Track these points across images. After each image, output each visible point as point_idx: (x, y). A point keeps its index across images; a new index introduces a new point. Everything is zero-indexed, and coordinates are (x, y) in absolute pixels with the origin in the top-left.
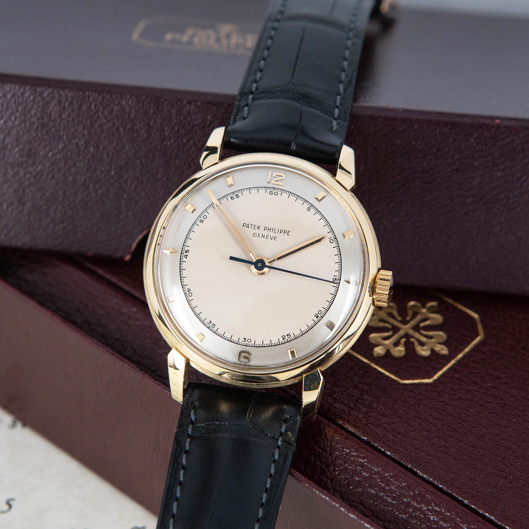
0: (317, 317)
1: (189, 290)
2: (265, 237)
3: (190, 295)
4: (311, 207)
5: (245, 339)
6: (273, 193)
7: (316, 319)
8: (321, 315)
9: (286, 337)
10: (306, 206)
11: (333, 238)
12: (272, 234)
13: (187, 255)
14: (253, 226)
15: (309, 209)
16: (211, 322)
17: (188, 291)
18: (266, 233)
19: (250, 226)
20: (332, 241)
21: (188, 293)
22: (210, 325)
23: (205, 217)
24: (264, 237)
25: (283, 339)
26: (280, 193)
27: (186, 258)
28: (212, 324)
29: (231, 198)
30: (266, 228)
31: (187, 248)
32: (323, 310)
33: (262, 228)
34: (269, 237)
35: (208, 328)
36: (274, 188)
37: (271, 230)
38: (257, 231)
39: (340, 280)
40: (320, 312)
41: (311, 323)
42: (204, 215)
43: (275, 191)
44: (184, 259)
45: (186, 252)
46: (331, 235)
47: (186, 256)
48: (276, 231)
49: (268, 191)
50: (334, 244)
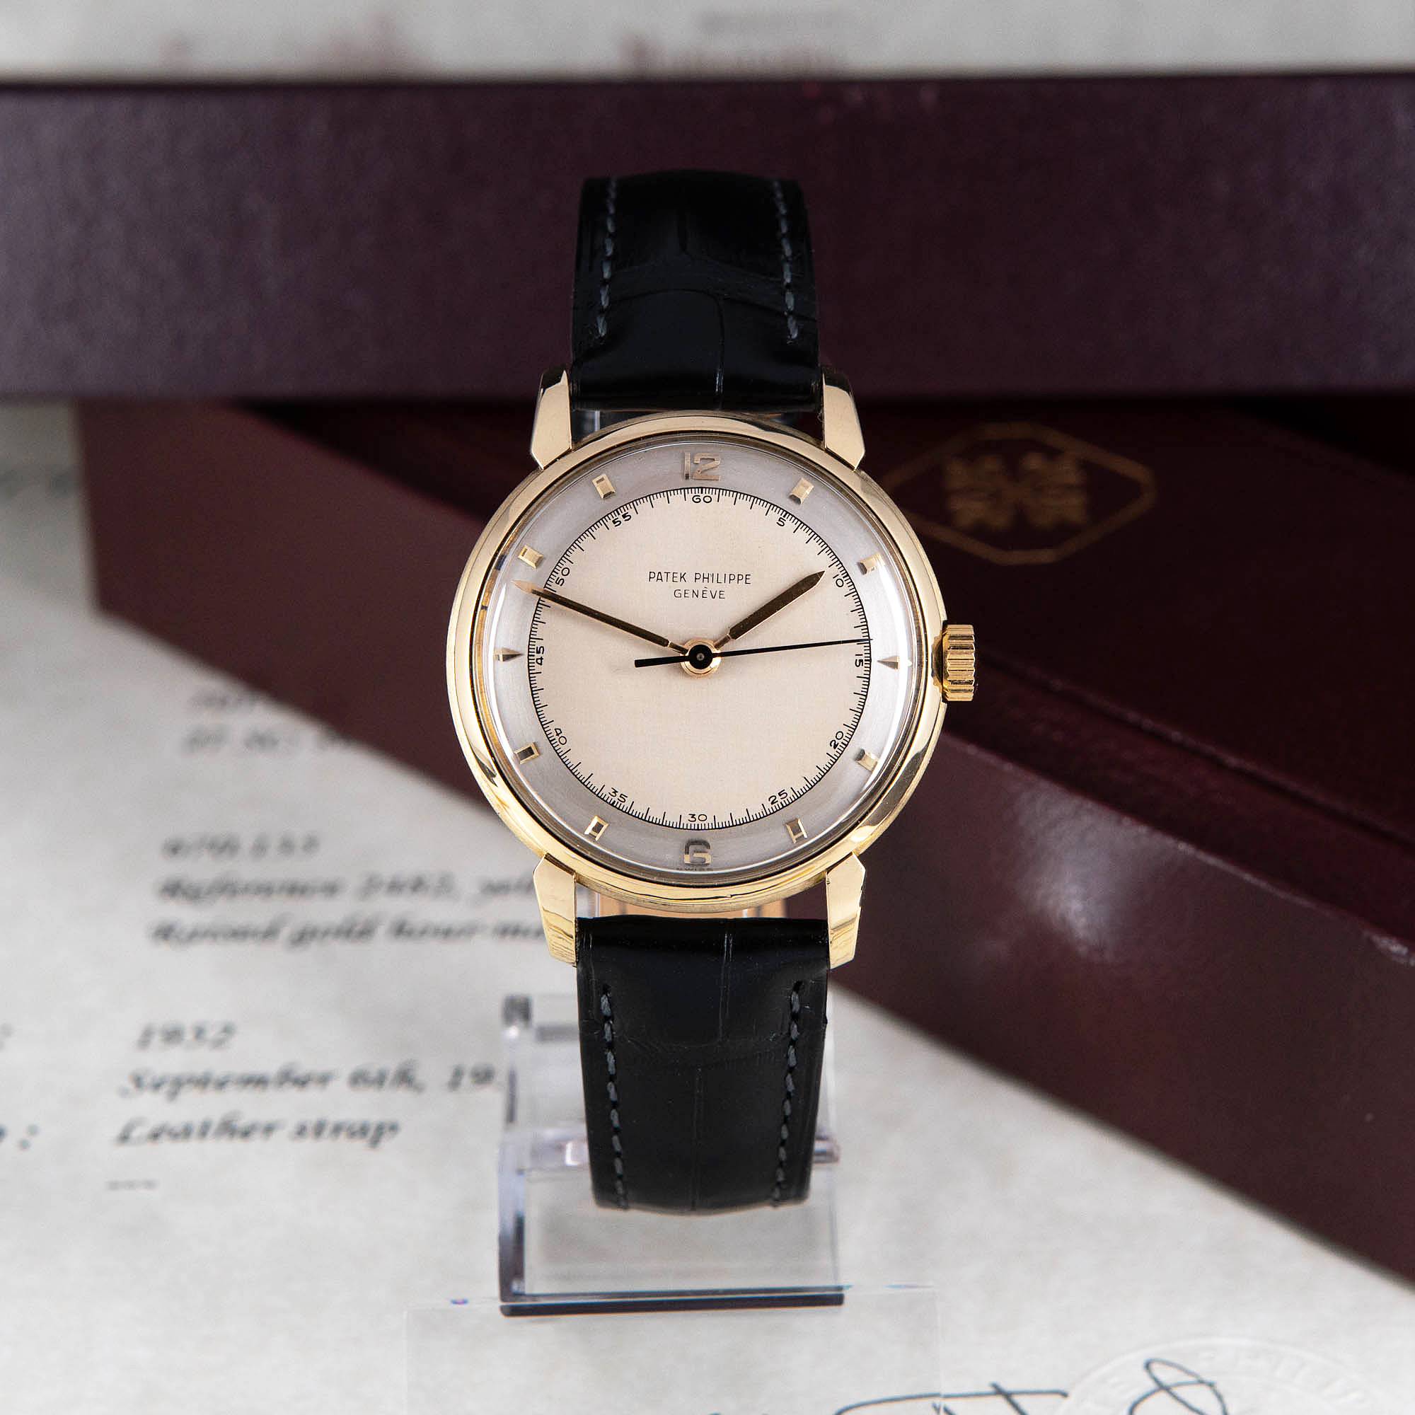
0: (835, 746)
1: (558, 731)
2: (700, 595)
3: (563, 740)
4: (784, 516)
5: (693, 816)
6: (702, 498)
7: (833, 752)
8: (842, 740)
9: (778, 798)
10: (775, 515)
11: (841, 577)
12: (713, 587)
13: (541, 659)
14: (670, 576)
15: (781, 522)
16: (615, 792)
17: (558, 735)
18: (700, 585)
19: (664, 576)
20: (840, 583)
21: (557, 738)
22: (614, 799)
23: (565, 572)
24: (697, 596)
25: (772, 803)
26: (715, 497)
27: (541, 664)
28: (618, 794)
29: (614, 522)
30: (698, 576)
31: (538, 644)
32: (845, 730)
33: (690, 577)
34: (708, 595)
35: (612, 805)
36: (702, 488)
37: (710, 578)
38: (682, 585)
39: (870, 660)
40: (839, 735)
41: (824, 762)
42: (563, 567)
43: (704, 495)
44: (537, 668)
45: (538, 652)
46: (835, 570)
47: (539, 661)
48: (721, 579)
49: (689, 496)
50: (846, 589)
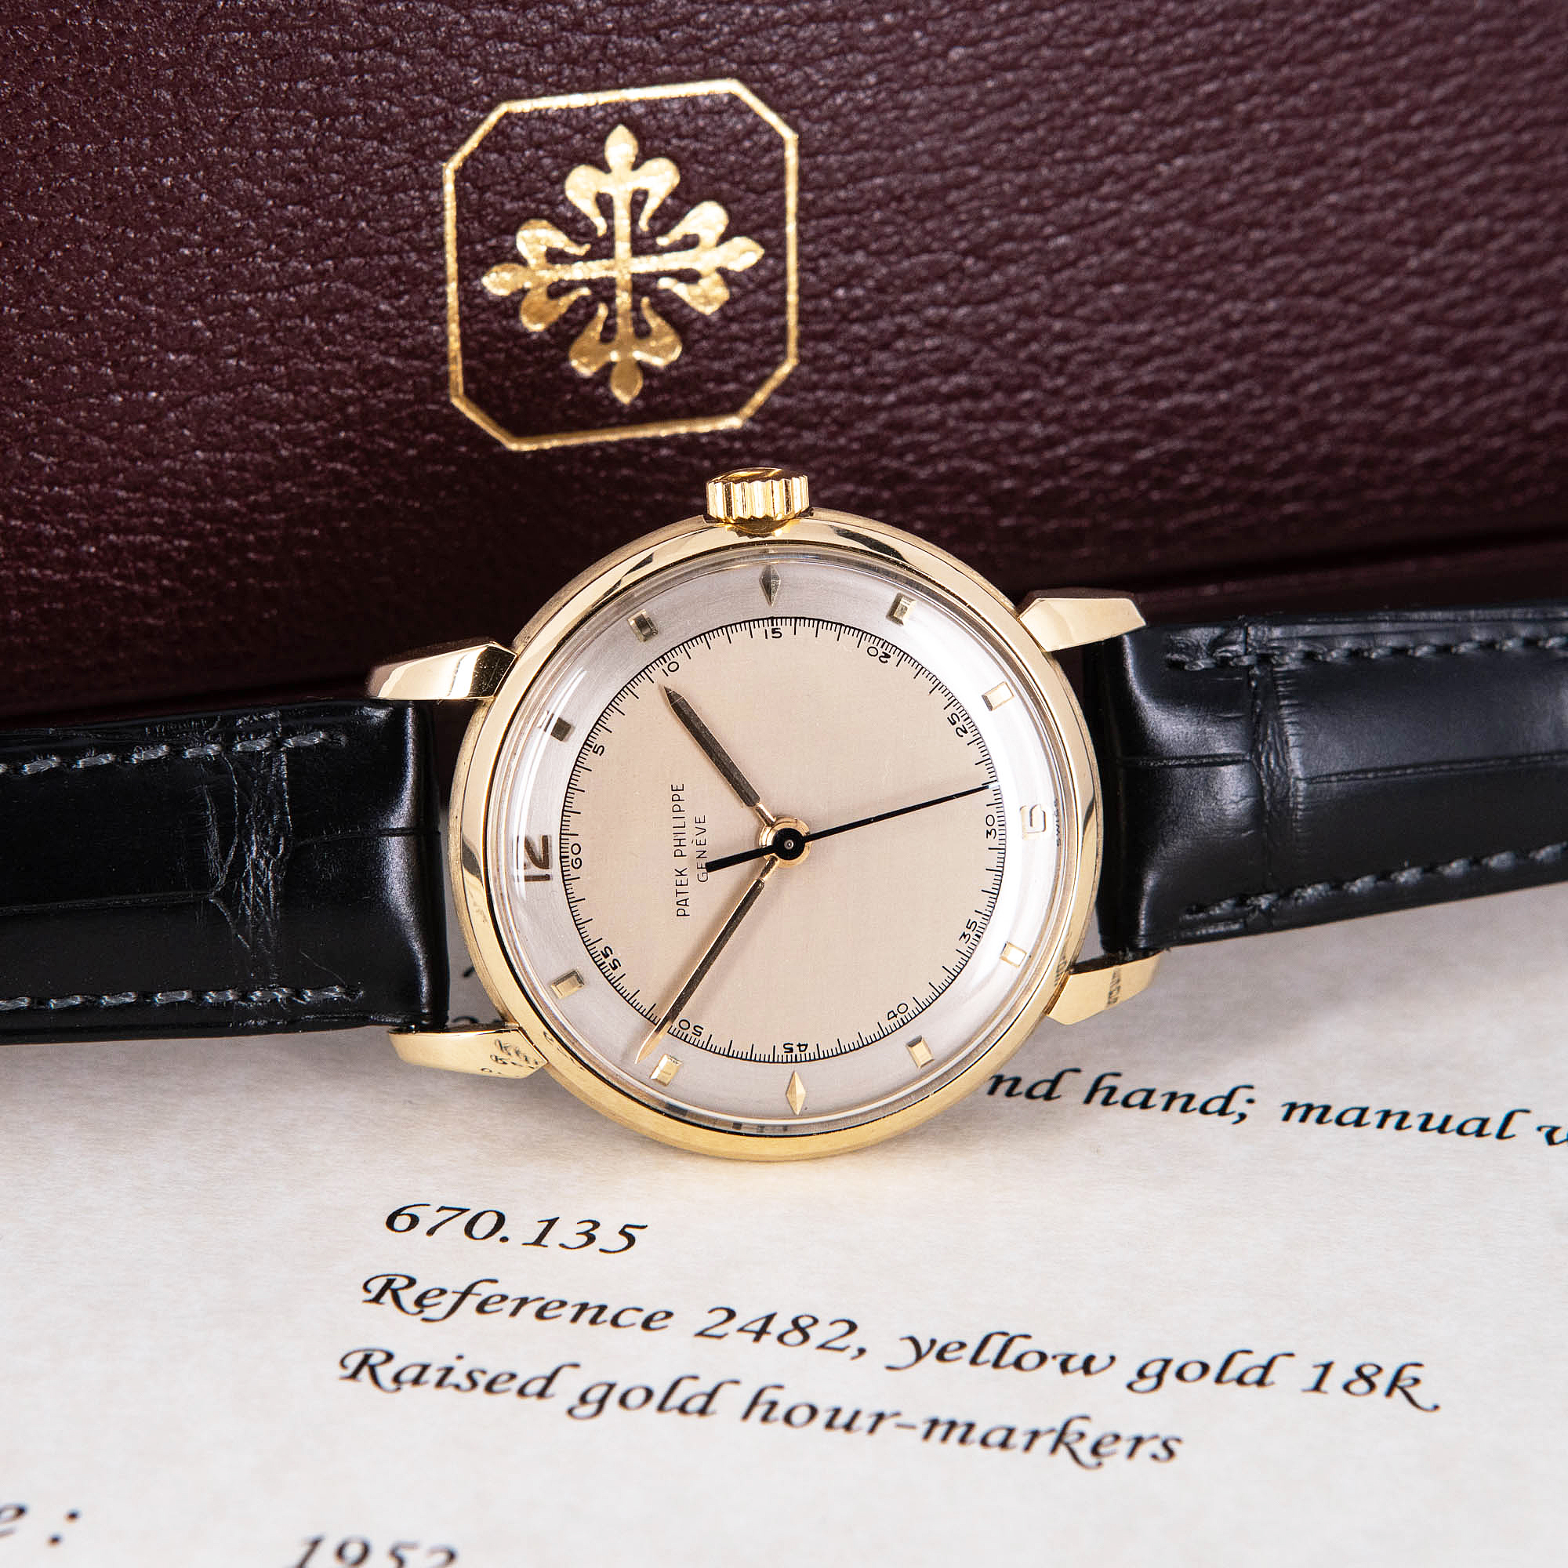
0: (887, 656)
1: (892, 1015)
2: (703, 848)
3: (902, 1008)
4: (590, 746)
5: (989, 833)
6: (574, 857)
7: (894, 659)
8: (878, 648)
9: (959, 724)
11: (665, 666)
12: (690, 832)
13: (800, 1046)
14: (680, 889)
15: (599, 750)
16: (964, 935)
17: (895, 1016)
18: (690, 850)
19: (681, 897)
20: (673, 667)
21: (899, 1015)
22: (973, 935)
23: (685, 1025)
24: (704, 852)
25: (965, 732)
26: (572, 840)
27: (807, 1046)
28: (967, 931)
29: (615, 968)
30: (678, 853)
31: (781, 1051)
32: (865, 644)
33: (680, 864)
34: (700, 838)
35: (981, 937)
36: (562, 857)
37: (679, 837)
38: (692, 873)
39: (772, 618)
40: (873, 652)
41: (908, 669)
42: (679, 1028)
43: (570, 854)
44: (812, 1050)
45: (791, 1050)
46: (657, 673)
47: (803, 1048)
48: (680, 823)
49: (573, 873)
50: (680, 658)
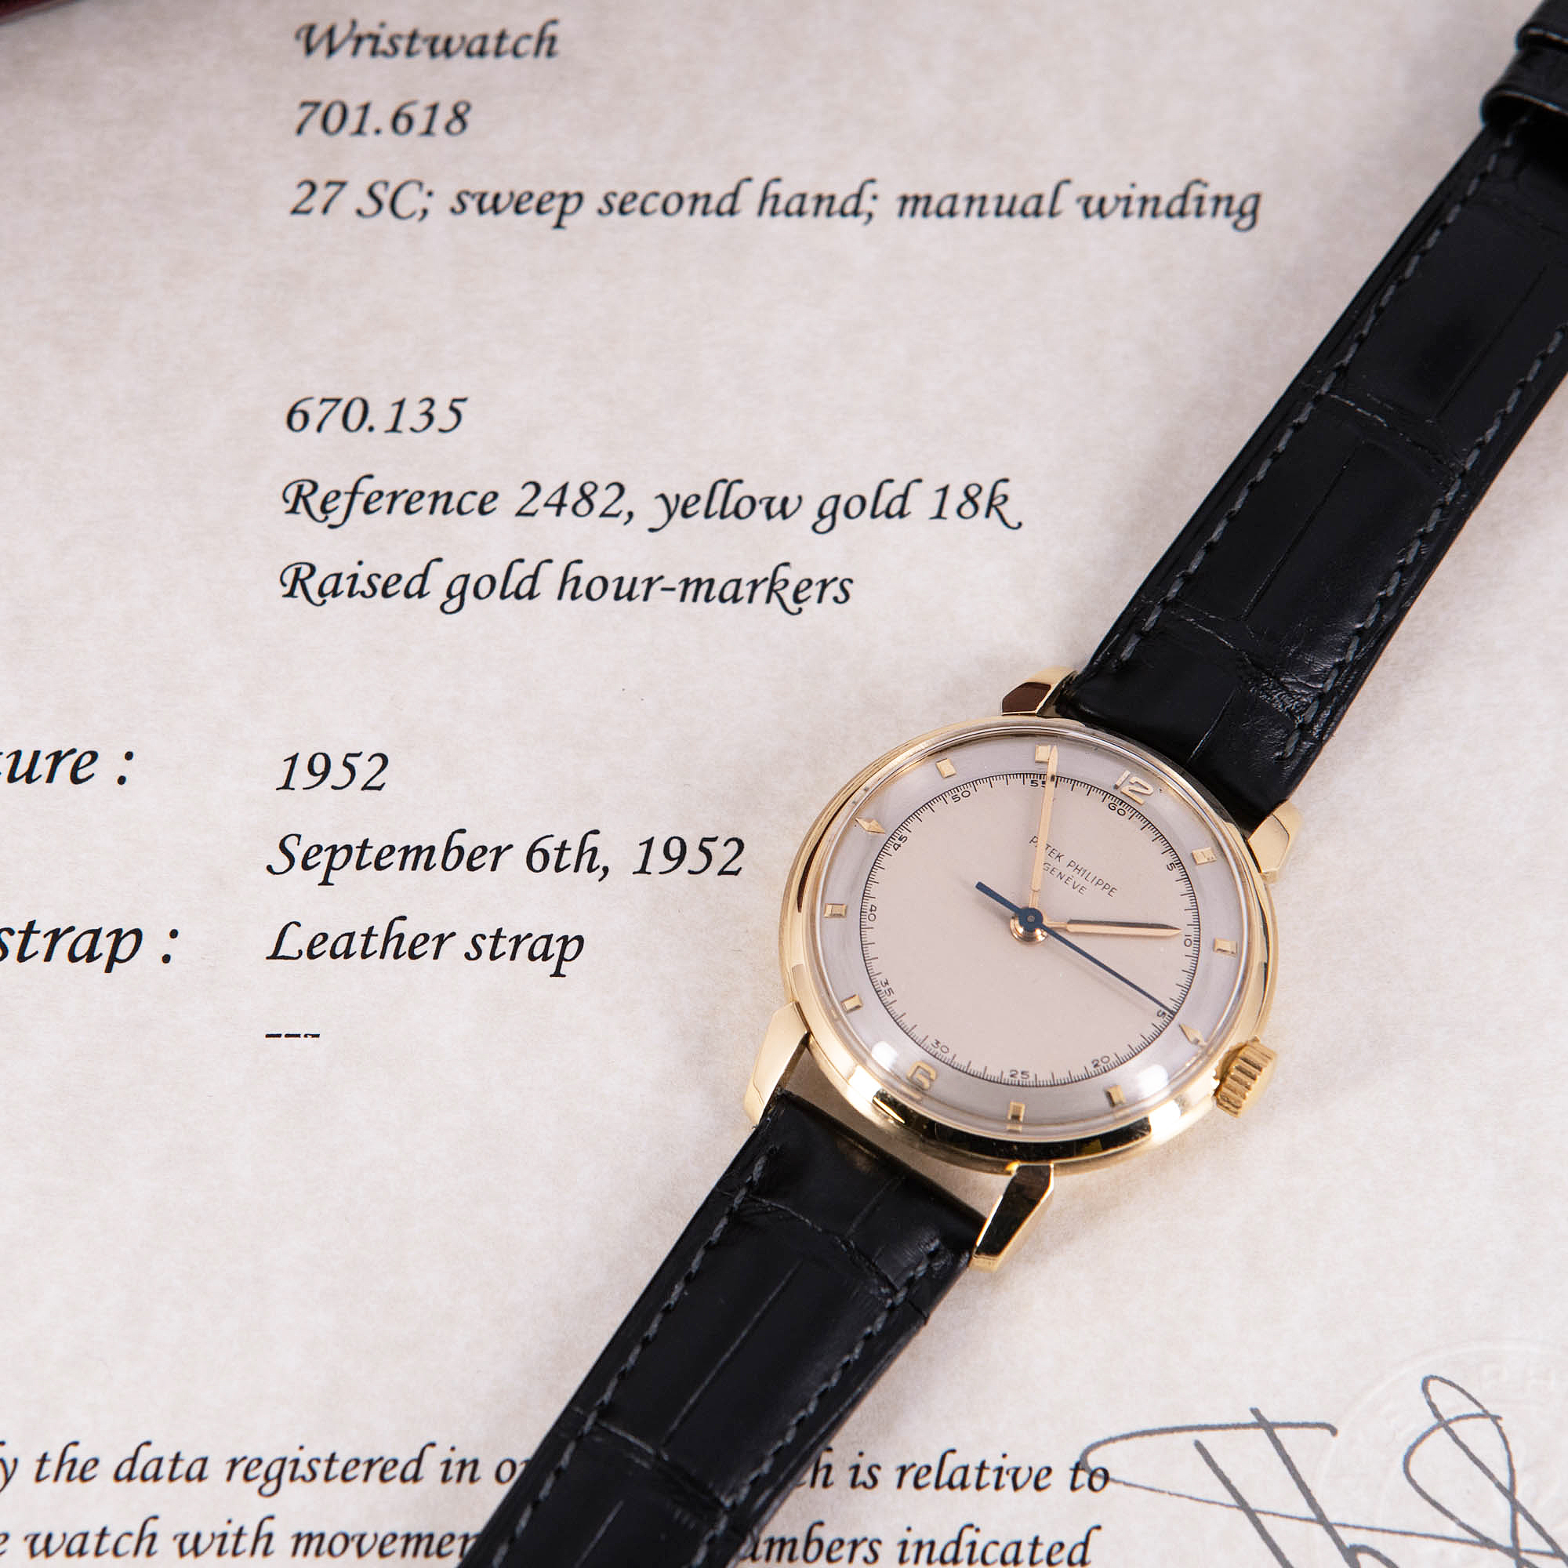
0: (1096, 1066)
1: (873, 908)
2: (1064, 879)
3: (872, 917)
4: (1177, 864)
5: (938, 1043)
6: (1117, 808)
7: (1091, 1069)
8: (1105, 1065)
9: (1019, 1075)
10: (1168, 859)
11: (1192, 939)
12: (1079, 880)
13: (899, 846)
15: (1170, 867)
16: (887, 983)
17: (871, 910)
18: (1069, 872)
20: (1188, 943)
21: (869, 912)
22: (882, 988)
23: (966, 794)
24: (1060, 873)
25: (1012, 1076)
26: (1128, 814)
27: (896, 850)
28: (887, 987)
29: (1032, 782)
30: (1072, 864)
31: (905, 833)
32: (1114, 1059)
33: (1065, 861)
34: (1071, 883)
35: (877, 992)
36: (1123, 802)
37: (1082, 872)
38: (1054, 863)
39: (1173, 1019)
40: (1105, 1060)
41: (1079, 1072)
42: (967, 789)
43: (1121, 807)
44: (891, 850)
45: (900, 839)
46: (1191, 931)
47: (896, 846)
48: (1090, 878)
49: (1108, 801)
50: (1190, 951)
